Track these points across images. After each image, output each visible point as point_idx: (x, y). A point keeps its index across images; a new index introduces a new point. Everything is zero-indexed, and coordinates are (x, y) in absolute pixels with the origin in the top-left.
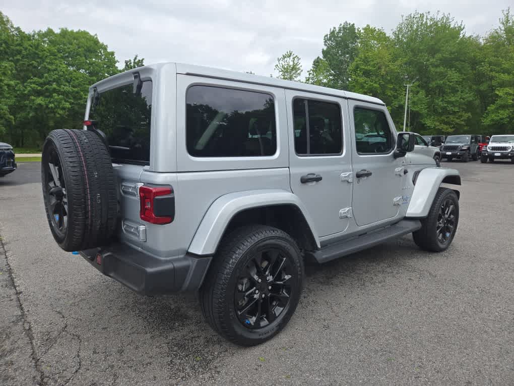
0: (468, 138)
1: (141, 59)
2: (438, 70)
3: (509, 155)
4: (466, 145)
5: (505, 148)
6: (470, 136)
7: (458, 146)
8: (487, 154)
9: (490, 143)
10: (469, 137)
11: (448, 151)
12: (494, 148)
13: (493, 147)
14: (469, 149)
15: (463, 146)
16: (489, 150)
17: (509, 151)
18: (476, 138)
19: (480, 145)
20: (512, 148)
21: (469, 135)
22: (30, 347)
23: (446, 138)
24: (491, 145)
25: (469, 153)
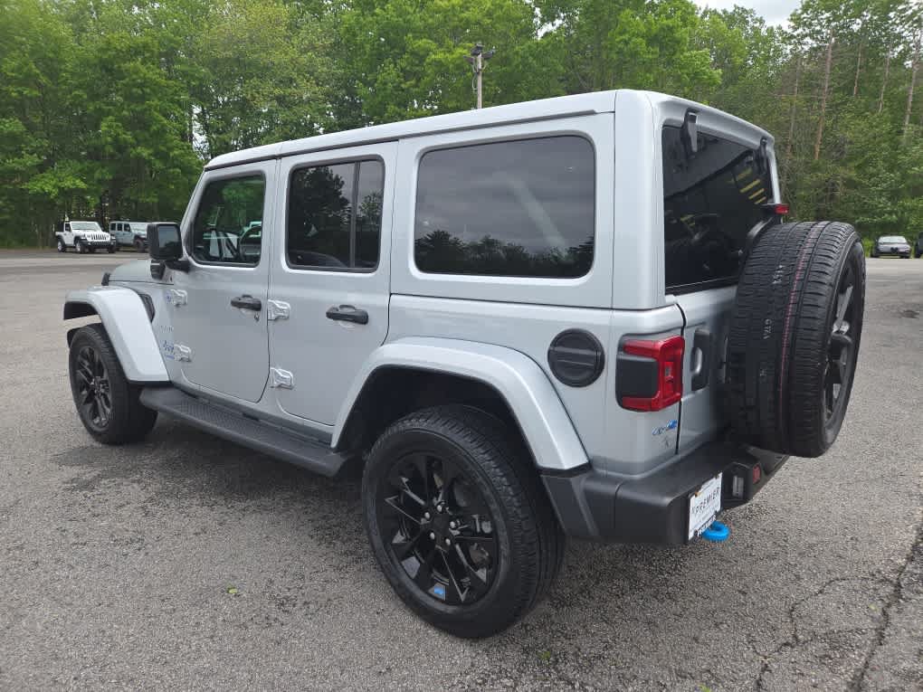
22: (874, 661)
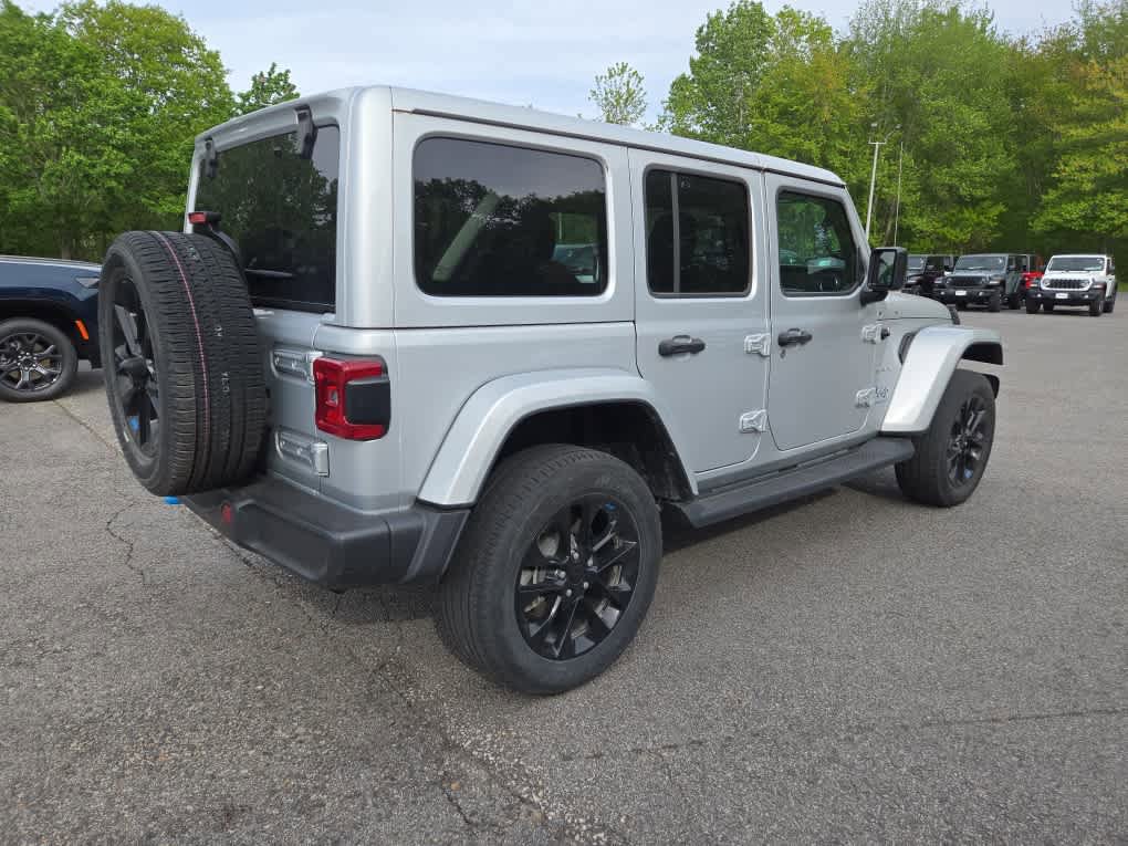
0: (1002, 258)
1: (283, 72)
2: (940, 103)
3: (1087, 297)
4: (996, 276)
5: (1076, 284)
6: (1006, 256)
7: (980, 278)
8: (1039, 296)
9: (1047, 271)
10: (1004, 259)
11: (960, 289)
12: (1055, 283)
13: (1052, 280)
14: (1003, 283)
15: (990, 279)
16: (1044, 287)
17: (1086, 289)
18: (1018, 261)
19: (1025, 276)
20: (1091, 282)
21: (1003, 255)
23: (956, 259)
24: (1050, 275)
25: (1003, 293)
